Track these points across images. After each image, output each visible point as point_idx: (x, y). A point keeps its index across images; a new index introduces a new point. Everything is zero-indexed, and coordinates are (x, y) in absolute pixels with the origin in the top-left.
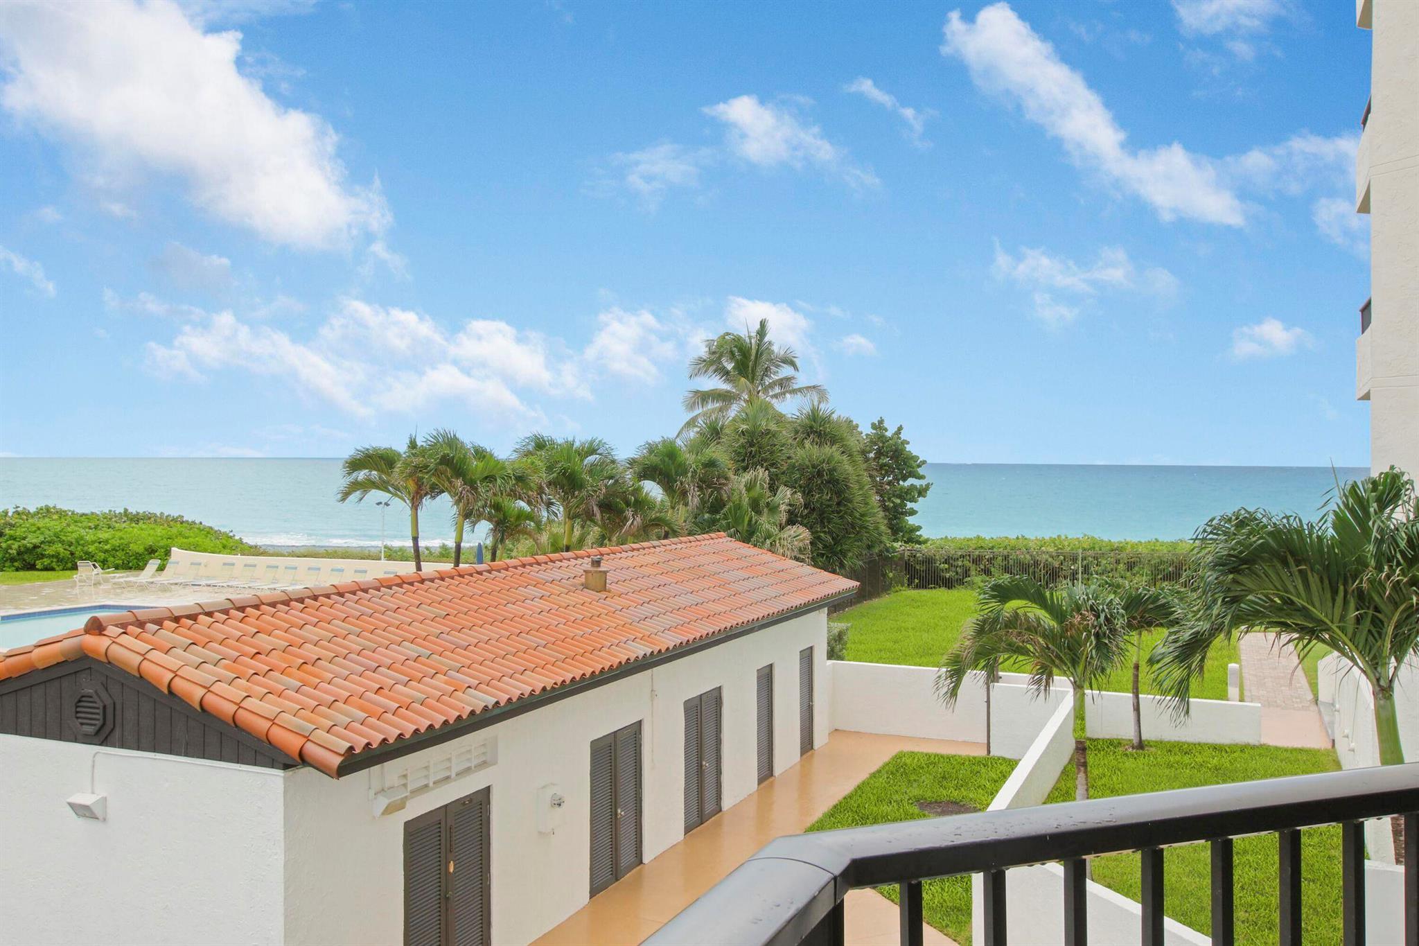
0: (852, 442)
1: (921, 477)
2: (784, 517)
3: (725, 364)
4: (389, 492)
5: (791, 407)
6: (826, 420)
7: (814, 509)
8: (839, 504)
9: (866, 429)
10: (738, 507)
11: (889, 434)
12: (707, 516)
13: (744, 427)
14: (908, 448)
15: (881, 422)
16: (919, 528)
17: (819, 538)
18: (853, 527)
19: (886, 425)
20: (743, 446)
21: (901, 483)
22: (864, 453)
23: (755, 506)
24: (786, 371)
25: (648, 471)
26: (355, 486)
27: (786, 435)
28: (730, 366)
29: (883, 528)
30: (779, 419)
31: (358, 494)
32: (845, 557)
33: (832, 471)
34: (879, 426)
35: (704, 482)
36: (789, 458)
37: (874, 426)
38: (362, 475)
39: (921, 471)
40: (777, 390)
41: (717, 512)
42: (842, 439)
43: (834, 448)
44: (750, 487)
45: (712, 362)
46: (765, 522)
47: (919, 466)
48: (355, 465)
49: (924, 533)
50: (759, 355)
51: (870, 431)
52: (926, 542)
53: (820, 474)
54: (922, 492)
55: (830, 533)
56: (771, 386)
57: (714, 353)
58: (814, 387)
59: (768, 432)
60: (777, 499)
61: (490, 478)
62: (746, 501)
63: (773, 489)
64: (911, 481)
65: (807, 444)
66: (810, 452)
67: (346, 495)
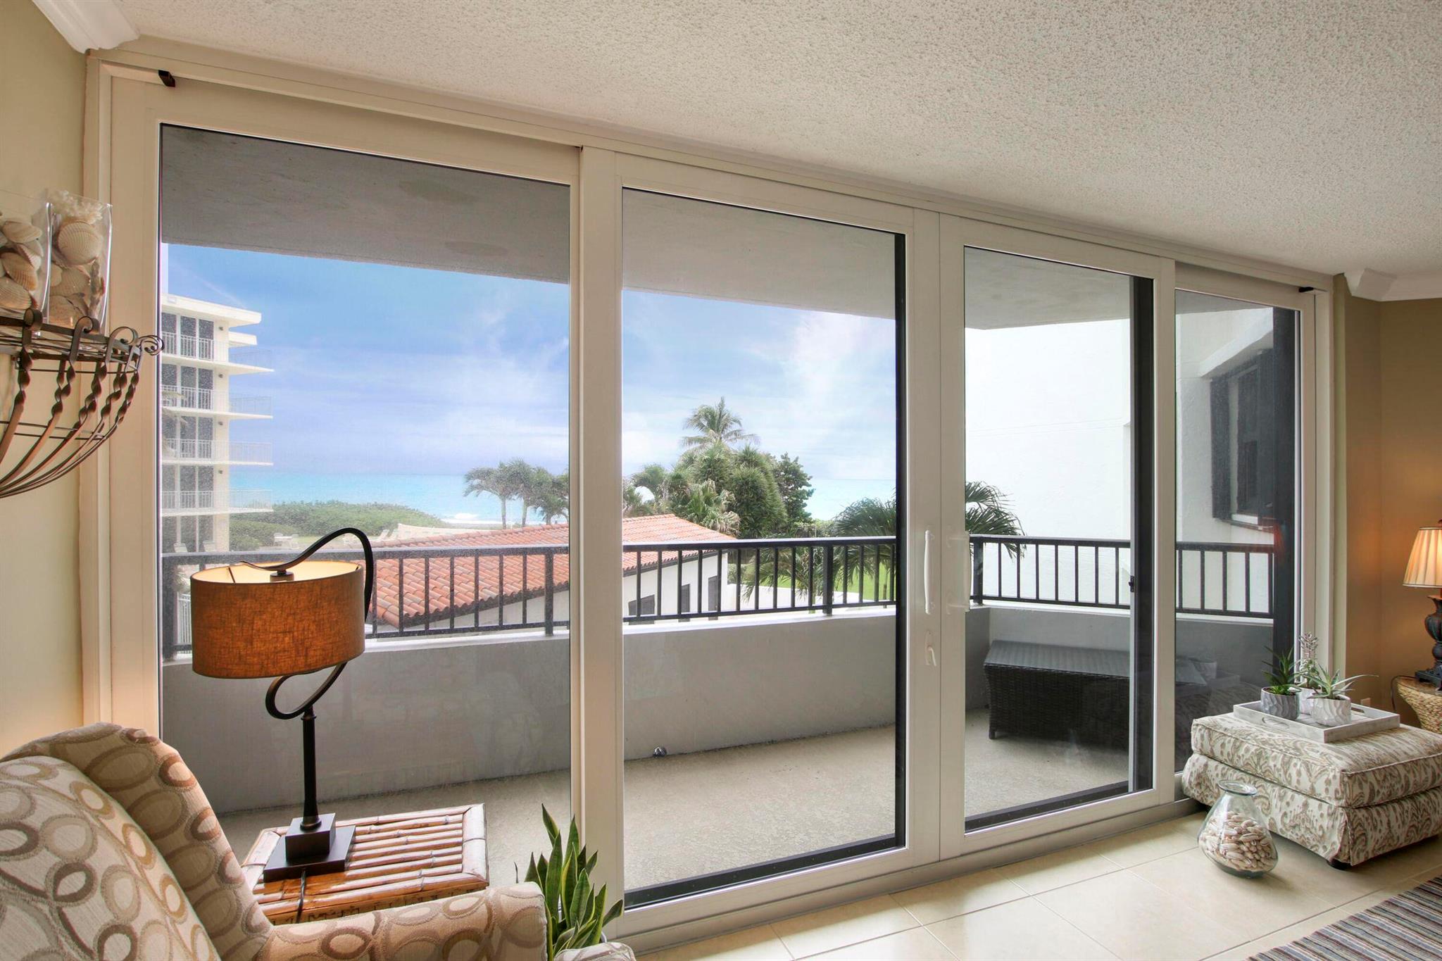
0: (769, 467)
1: (809, 486)
2: (724, 507)
3: (703, 422)
4: (490, 491)
5: (736, 447)
6: (753, 453)
7: (743, 503)
8: (758, 500)
9: (779, 459)
10: (697, 501)
11: (791, 461)
12: (680, 506)
13: (706, 457)
14: (801, 469)
15: (786, 455)
16: (810, 514)
17: (746, 519)
18: (767, 513)
19: (789, 456)
20: (704, 468)
21: (799, 489)
22: (775, 471)
23: (708, 501)
24: (735, 427)
25: (642, 481)
26: (473, 488)
27: (730, 462)
28: (705, 423)
29: (785, 514)
30: (727, 454)
31: (475, 492)
32: (761, 529)
33: (753, 482)
34: (785, 457)
35: (674, 487)
36: (731, 474)
37: (782, 457)
38: (476, 482)
39: (809, 482)
40: (733, 436)
41: (686, 504)
42: (762, 464)
43: (756, 468)
44: (704, 490)
45: (696, 421)
46: (712, 510)
47: (809, 479)
48: (469, 477)
49: (813, 517)
50: (721, 416)
51: (782, 460)
52: (814, 522)
53: (747, 483)
54: (810, 494)
55: (752, 516)
56: (728, 435)
57: (695, 416)
58: (752, 435)
59: (719, 460)
60: (720, 497)
61: (540, 484)
62: (702, 498)
63: (719, 492)
64: (804, 488)
65: (741, 467)
66: (742, 470)
67: (467, 493)
